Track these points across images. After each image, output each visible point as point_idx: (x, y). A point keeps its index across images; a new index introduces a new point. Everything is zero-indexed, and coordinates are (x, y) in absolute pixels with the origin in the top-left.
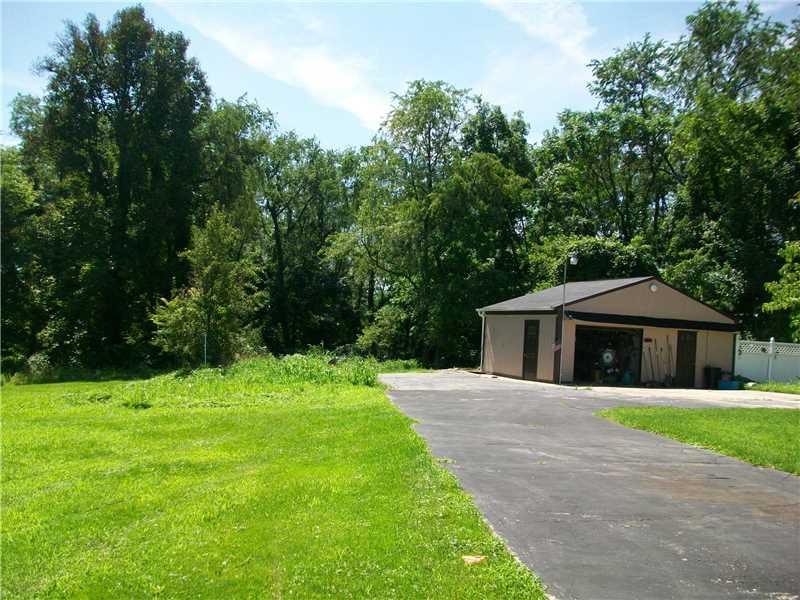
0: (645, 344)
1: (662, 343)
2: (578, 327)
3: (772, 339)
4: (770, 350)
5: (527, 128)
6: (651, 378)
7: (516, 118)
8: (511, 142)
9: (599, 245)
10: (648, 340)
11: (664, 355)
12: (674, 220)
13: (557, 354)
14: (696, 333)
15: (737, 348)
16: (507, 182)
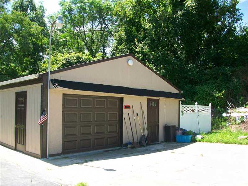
0: (125, 111)
1: (137, 110)
2: (64, 95)
3: (196, 103)
4: (196, 111)
5: (45, 10)
6: (131, 141)
7: (40, 4)
8: (36, 14)
9: (79, 57)
10: (128, 107)
11: (139, 120)
12: (117, 46)
13: (44, 127)
14: (158, 100)
15: (181, 111)
16: (32, 28)
